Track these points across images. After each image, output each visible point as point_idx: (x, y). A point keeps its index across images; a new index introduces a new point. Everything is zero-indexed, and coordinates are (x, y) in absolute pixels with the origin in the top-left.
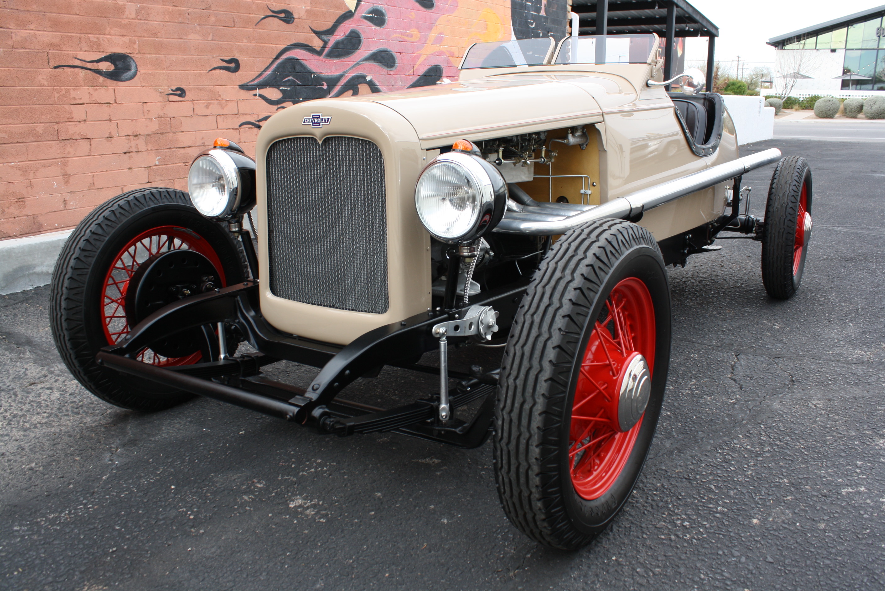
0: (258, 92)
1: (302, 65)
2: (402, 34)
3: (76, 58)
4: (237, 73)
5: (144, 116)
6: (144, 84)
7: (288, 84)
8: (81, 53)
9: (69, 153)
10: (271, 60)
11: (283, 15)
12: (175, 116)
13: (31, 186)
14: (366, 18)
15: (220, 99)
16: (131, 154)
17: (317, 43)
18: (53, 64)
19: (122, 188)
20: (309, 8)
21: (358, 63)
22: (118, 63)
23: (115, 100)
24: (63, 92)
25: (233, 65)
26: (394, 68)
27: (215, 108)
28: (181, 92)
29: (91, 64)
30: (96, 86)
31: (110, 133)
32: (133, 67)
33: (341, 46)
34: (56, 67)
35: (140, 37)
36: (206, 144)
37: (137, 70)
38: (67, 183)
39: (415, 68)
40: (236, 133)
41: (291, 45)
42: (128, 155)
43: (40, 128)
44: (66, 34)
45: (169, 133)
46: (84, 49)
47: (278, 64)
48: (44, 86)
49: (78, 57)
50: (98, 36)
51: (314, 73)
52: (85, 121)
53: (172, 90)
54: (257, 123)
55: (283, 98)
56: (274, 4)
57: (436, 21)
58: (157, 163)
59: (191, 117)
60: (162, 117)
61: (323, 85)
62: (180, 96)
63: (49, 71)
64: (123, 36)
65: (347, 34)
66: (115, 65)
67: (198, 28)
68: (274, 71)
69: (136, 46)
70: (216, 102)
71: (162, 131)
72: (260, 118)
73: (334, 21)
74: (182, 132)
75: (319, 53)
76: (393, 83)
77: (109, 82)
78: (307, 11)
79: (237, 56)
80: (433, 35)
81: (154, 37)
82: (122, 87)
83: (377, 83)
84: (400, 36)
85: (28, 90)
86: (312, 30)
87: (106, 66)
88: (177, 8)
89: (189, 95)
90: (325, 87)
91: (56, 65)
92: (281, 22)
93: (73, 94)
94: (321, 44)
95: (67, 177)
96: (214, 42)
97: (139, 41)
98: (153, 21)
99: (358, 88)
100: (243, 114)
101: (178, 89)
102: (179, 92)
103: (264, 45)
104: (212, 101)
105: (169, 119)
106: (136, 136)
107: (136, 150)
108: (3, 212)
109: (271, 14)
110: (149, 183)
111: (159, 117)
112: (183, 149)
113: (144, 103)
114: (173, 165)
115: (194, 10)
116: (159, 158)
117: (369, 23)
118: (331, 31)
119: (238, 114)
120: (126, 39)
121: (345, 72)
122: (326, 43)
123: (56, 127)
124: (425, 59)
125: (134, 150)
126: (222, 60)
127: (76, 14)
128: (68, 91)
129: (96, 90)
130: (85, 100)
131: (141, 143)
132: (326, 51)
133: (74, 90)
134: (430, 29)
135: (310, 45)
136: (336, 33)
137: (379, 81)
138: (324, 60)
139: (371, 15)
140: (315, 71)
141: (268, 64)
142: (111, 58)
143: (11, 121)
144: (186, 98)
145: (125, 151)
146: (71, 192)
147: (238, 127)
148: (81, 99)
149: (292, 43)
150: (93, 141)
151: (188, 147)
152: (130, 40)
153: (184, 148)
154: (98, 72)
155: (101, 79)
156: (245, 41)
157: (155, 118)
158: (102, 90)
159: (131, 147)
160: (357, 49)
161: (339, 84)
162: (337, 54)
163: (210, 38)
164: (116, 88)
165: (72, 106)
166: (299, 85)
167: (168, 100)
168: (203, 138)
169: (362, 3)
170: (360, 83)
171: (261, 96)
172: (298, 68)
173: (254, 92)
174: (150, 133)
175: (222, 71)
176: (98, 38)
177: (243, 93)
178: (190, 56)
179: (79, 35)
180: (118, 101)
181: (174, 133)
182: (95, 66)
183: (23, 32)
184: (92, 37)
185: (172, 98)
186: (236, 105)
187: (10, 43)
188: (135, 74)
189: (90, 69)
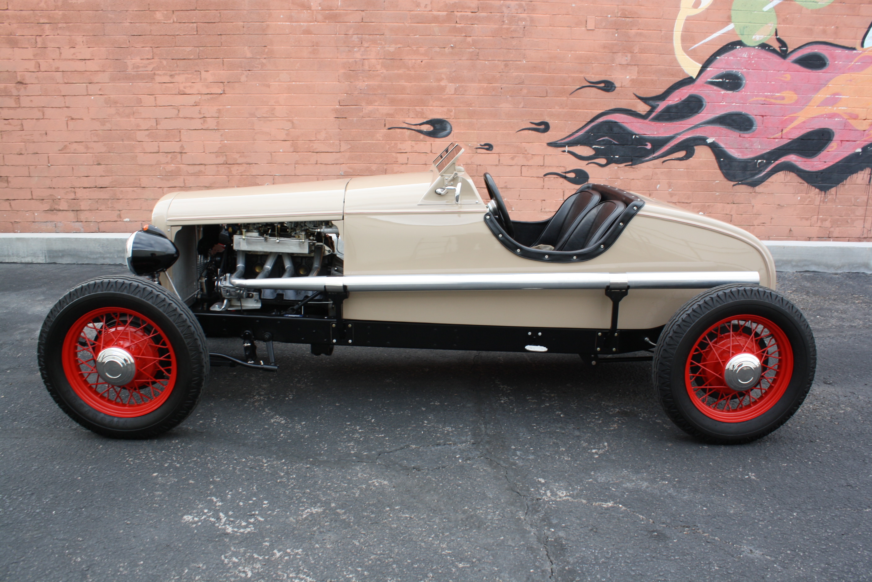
0: (567, 149)
1: (621, 127)
2: (766, 97)
3: (403, 123)
4: (546, 134)
6: (456, 141)
7: (602, 143)
8: (408, 119)
10: (585, 123)
11: (602, 85)
12: (481, 164)
14: (712, 83)
15: (526, 153)
17: (643, 108)
18: (387, 126)
20: (635, 77)
21: (696, 126)
22: (436, 125)
23: (431, 151)
24: (393, 145)
25: (542, 127)
26: (750, 131)
27: (520, 160)
28: (489, 147)
29: (415, 126)
30: (417, 140)
32: (449, 129)
33: (674, 110)
34: (389, 129)
35: (456, 107)
36: (508, 187)
37: (451, 130)
39: (784, 132)
40: (540, 181)
41: (610, 110)
43: (374, 167)
44: (399, 107)
46: (411, 116)
47: (593, 126)
48: (380, 140)
49: (405, 122)
50: (423, 107)
51: (636, 135)
52: (407, 164)
53: (481, 145)
54: (564, 174)
55: (594, 155)
56: (593, 76)
57: (828, 81)
59: (496, 165)
60: (469, 164)
61: (647, 145)
62: (487, 149)
63: (385, 131)
64: (442, 106)
65: (683, 99)
66: (434, 127)
67: (510, 99)
68: (588, 132)
69: (452, 114)
70: (521, 155)
72: (568, 170)
73: (667, 88)
75: (644, 117)
76: (747, 145)
77: (428, 138)
78: (632, 81)
79: (547, 120)
80: (821, 96)
81: (469, 107)
82: (437, 142)
83: (722, 145)
84: (764, 99)
85: (369, 143)
86: (637, 96)
87: (427, 128)
88: (491, 85)
89: (495, 149)
90: (649, 147)
91: (390, 127)
92: (600, 91)
94: (648, 108)
96: (524, 109)
97: (455, 110)
98: (469, 95)
99: (694, 150)
100: (549, 166)
101: (485, 145)
102: (487, 147)
103: (577, 110)
104: (518, 155)
105: (475, 166)
109: (589, 84)
115: (507, 85)
117: (715, 88)
118: (663, 97)
119: (543, 166)
120: (445, 109)
121: (678, 134)
122: (653, 108)
123: (385, 167)
124: (804, 122)
126: (532, 123)
127: (408, 94)
128: (396, 144)
129: (417, 144)
130: (408, 150)
132: (653, 115)
133: (401, 143)
134: (816, 90)
135: (633, 109)
136: (668, 99)
137: (726, 144)
138: (649, 122)
139: (721, 80)
140: (637, 133)
141: (581, 126)
142: (431, 122)
143: (356, 162)
144: (493, 151)
147: (542, 176)
148: (405, 149)
149: (610, 108)
152: (448, 110)
154: (420, 131)
155: (422, 136)
156: (557, 107)
158: (422, 144)
160: (697, 112)
161: (668, 144)
162: (667, 117)
163: (521, 106)
164: (433, 142)
165: (398, 154)
166: (615, 144)
167: (476, 152)
168: (506, 182)
169: (708, 69)
170: (696, 145)
171: (569, 152)
172: (616, 130)
173: (563, 149)
175: (530, 132)
176: (422, 109)
177: (551, 150)
178: (500, 120)
179: (408, 107)
180: (433, 152)
181: (479, 176)
182: (418, 128)
183: (370, 108)
184: (418, 109)
185: (480, 151)
186: (542, 158)
187: (361, 114)
188: (449, 133)
189: (414, 130)
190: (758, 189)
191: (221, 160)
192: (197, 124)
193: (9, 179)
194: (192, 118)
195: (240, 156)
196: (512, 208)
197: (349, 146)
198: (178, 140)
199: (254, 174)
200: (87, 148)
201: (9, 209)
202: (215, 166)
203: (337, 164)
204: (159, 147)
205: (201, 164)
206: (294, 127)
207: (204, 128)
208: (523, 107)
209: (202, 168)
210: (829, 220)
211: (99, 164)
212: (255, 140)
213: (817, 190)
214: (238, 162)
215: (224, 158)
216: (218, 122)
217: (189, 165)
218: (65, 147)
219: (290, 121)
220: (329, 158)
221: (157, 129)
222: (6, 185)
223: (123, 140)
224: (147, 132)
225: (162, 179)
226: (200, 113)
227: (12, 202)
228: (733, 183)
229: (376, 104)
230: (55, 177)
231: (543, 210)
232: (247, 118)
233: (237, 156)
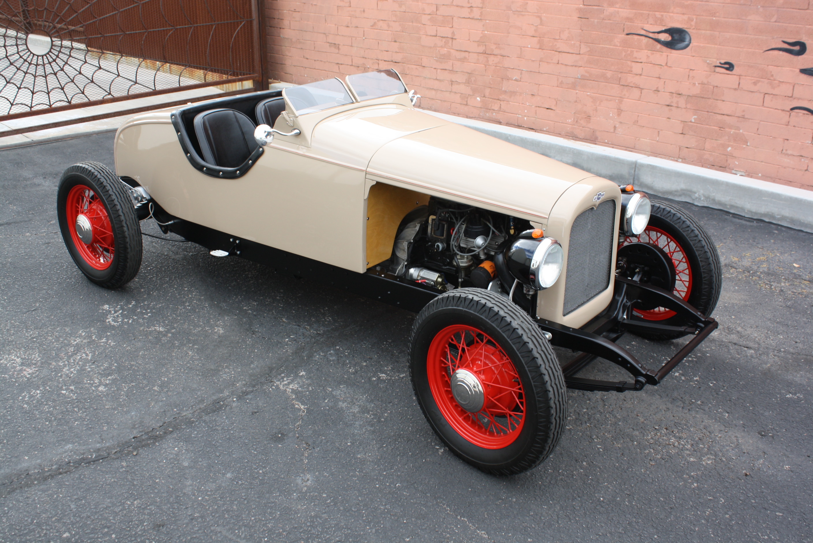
3: (643, 29)
4: (800, 57)
5: (688, 80)
6: (694, 55)
8: (648, 25)
9: (625, 95)
12: (719, 86)
13: (596, 110)
15: (772, 78)
16: (671, 107)
18: (626, 32)
19: (659, 132)
22: (675, 35)
23: (667, 63)
24: (629, 52)
25: (797, 48)
27: (764, 86)
28: (729, 67)
29: (653, 34)
30: (654, 50)
31: (658, 88)
32: (687, 40)
34: (628, 34)
35: (698, 15)
36: (746, 117)
37: (690, 43)
38: (619, 115)
40: (785, 116)
42: (669, 107)
43: (609, 74)
44: (639, 11)
45: (709, 98)
46: (650, 23)
48: (617, 46)
49: (645, 28)
50: (663, 13)
52: (641, 75)
53: (720, 63)
58: (693, 121)
59: (735, 89)
60: (705, 84)
62: (727, 69)
63: (623, 36)
64: (683, 14)
66: (672, 37)
67: (761, 10)
69: (693, 23)
70: (766, 81)
71: (702, 96)
74: (723, 101)
77: (665, 49)
79: (804, 39)
81: (712, 16)
82: (674, 54)
85: (606, 47)
87: (665, 37)
89: (736, 70)
91: (628, 32)
93: (635, 54)
95: (620, 111)
96: (777, 24)
97: (696, 19)
98: (714, 2)
100: (799, 99)
101: (726, 63)
102: (727, 66)
104: (762, 80)
105: (712, 87)
106: (679, 94)
107: (676, 105)
108: (577, 122)
110: (682, 134)
111: (702, 84)
112: (720, 116)
113: (691, 70)
114: (707, 126)
116: (696, 117)
119: (791, 97)
120: (686, 17)
123: (619, 76)
125: (674, 104)
126: (784, 42)
128: (632, 52)
129: (653, 54)
130: (644, 60)
131: (682, 102)
133: (637, 51)
142: (670, 31)
144: (734, 72)
145: (667, 104)
146: (621, 123)
147: (789, 110)
148: (640, 59)
150: (643, 91)
151: (728, 115)
152: (689, 18)
153: (724, 115)
154: (658, 41)
155: (659, 46)
157: (699, 84)
158: (658, 55)
159: (672, 102)
163: (774, 19)
164: (669, 54)
165: (633, 63)
167: (715, 71)
168: (744, 111)
174: (691, 95)
175: (781, 53)
176: (662, 15)
177: (804, 78)
178: (746, 36)
179: (648, 12)
180: (668, 65)
181: (714, 99)
182: (656, 36)
183: (611, 10)
184: (658, 14)
185: (718, 70)
186: (792, 88)
187: (602, 16)
188: (687, 46)
189: (652, 38)
191: (481, 49)
192: (465, 13)
193: (340, 47)
194: (462, 7)
195: (496, 48)
196: (747, 142)
197: (588, 49)
198: (451, 26)
199: (506, 66)
200: (389, 26)
201: (338, 71)
202: (476, 54)
203: (576, 66)
204: (437, 31)
205: (466, 51)
206: (541, 24)
207: (470, 17)
208: (776, 22)
209: (466, 54)
211: (395, 41)
212: (509, 33)
214: (495, 53)
215: (484, 48)
216: (481, 13)
217: (457, 50)
218: (375, 23)
219: (539, 17)
220: (569, 59)
221: (436, 14)
222: (337, 51)
223: (412, 22)
224: (429, 17)
225: (437, 61)
226: (469, 2)
227: (340, 66)
229: (617, 6)
230: (367, 49)
231: (784, 151)
232: (504, 11)
233: (493, 47)
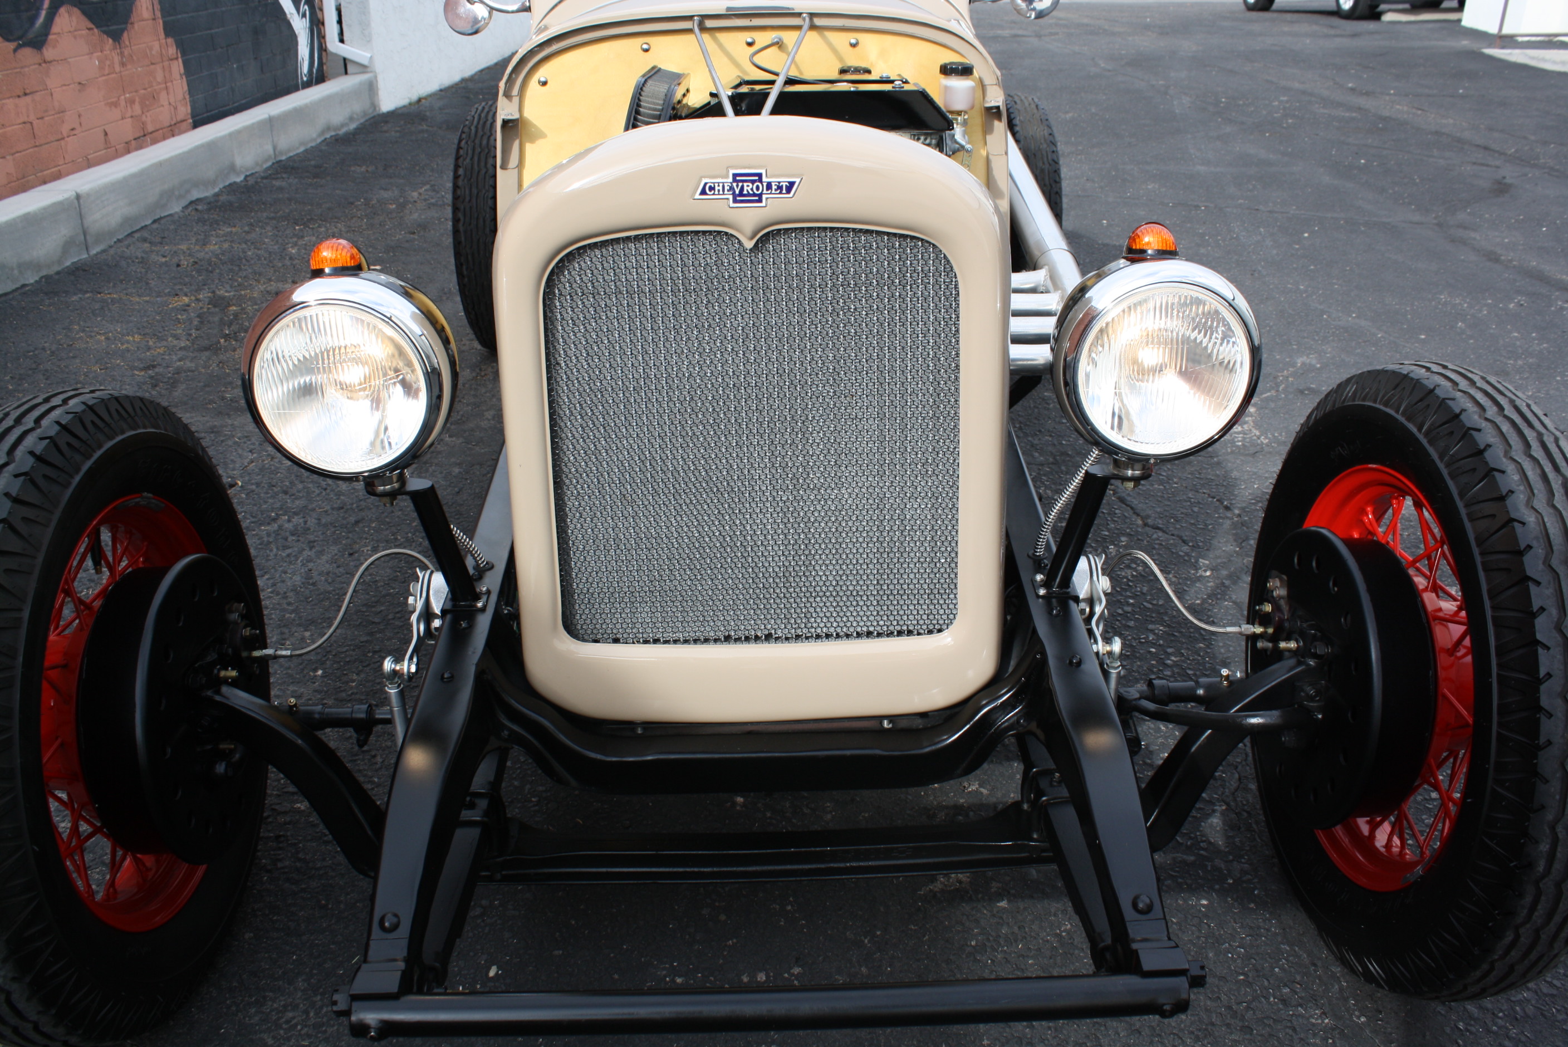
190: (49, 53)
210: (137, 99)
213: (110, 41)
228: (12, 46)
